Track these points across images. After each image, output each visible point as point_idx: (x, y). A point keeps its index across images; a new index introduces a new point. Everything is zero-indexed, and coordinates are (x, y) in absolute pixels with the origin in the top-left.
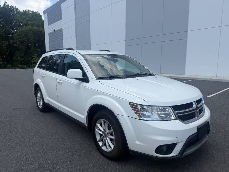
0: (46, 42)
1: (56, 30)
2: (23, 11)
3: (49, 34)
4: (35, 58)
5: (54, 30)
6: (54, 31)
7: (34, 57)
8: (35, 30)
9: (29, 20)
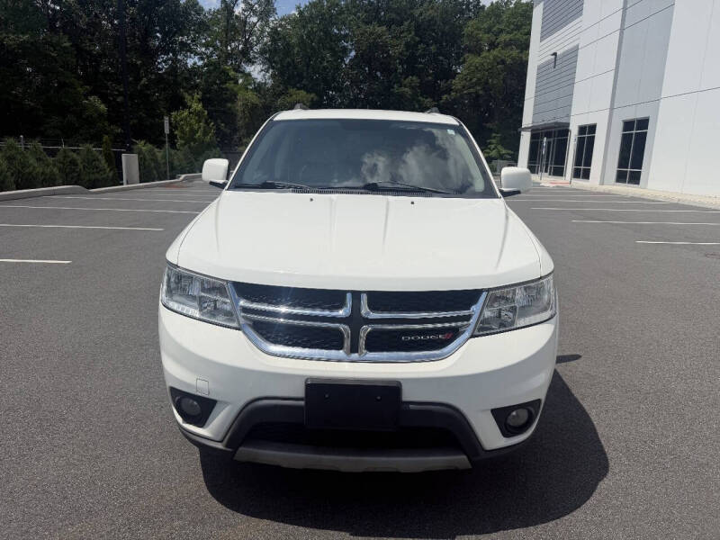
0: (527, 96)
1: (558, 53)
2: (492, 4)
3: (539, 68)
4: (493, 146)
5: (555, 54)
6: (553, 57)
7: (490, 143)
8: (513, 59)
9: (501, 31)
